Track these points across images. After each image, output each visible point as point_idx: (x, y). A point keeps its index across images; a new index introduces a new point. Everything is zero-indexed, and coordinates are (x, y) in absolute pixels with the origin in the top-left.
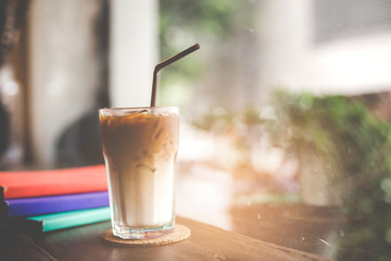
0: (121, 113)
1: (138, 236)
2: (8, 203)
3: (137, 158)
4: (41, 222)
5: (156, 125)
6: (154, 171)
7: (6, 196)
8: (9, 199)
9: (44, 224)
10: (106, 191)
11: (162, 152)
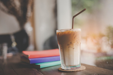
0: (63, 31)
1: (69, 69)
2: (30, 60)
3: (68, 45)
4: (40, 65)
5: (74, 34)
6: (74, 49)
7: (29, 58)
8: (30, 58)
9: (40, 66)
10: (59, 56)
11: (76, 43)
